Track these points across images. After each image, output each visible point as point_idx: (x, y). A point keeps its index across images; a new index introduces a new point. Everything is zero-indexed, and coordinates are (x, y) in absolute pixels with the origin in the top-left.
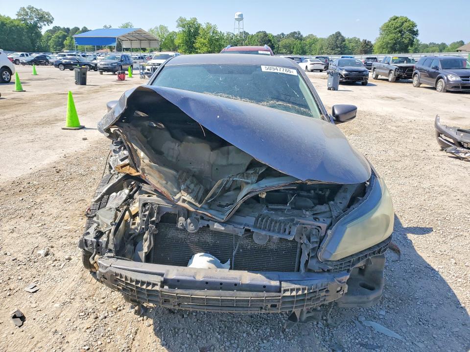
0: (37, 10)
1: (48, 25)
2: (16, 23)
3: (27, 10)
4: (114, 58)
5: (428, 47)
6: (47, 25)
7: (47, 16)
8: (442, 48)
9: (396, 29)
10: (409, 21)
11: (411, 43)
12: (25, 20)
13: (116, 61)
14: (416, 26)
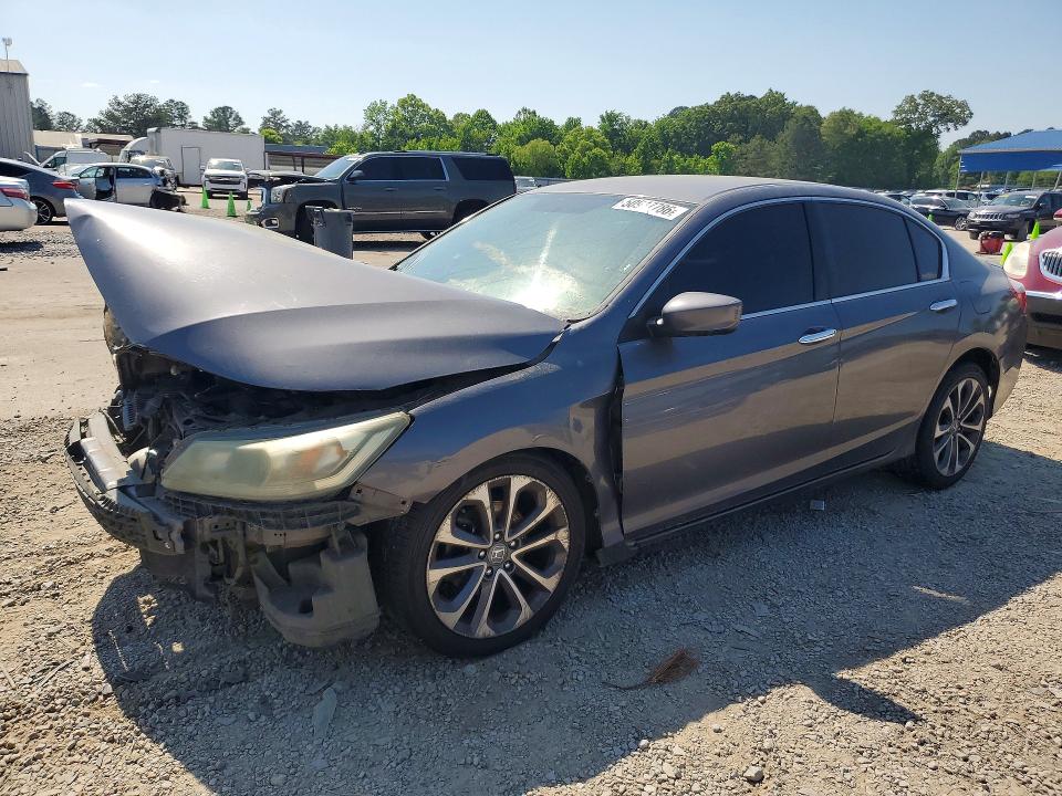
0: (940, 98)
1: (956, 129)
2: (887, 130)
3: (918, 101)
4: (1021, 200)
6: (952, 129)
7: (958, 111)
12: (909, 121)
13: (1022, 207)
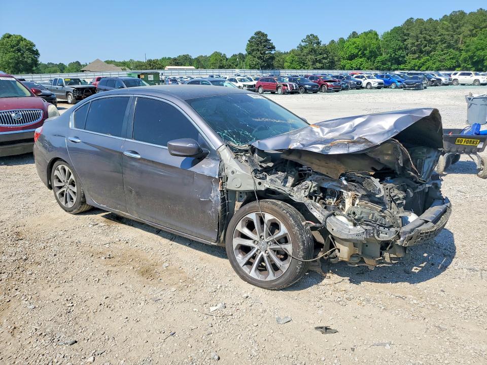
5: (48, 67)
8: (62, 68)
9: (13, 48)
10: (25, 39)
11: (35, 62)
14: (34, 46)
